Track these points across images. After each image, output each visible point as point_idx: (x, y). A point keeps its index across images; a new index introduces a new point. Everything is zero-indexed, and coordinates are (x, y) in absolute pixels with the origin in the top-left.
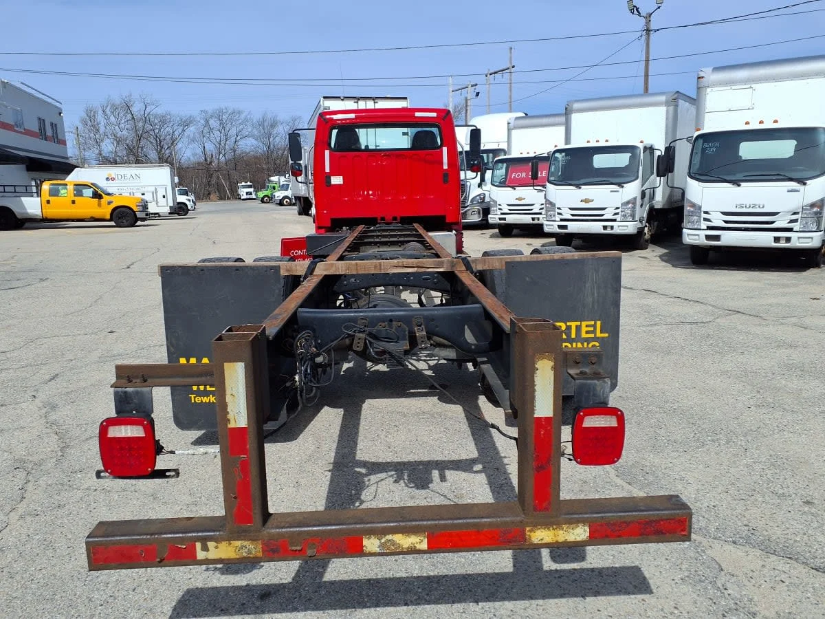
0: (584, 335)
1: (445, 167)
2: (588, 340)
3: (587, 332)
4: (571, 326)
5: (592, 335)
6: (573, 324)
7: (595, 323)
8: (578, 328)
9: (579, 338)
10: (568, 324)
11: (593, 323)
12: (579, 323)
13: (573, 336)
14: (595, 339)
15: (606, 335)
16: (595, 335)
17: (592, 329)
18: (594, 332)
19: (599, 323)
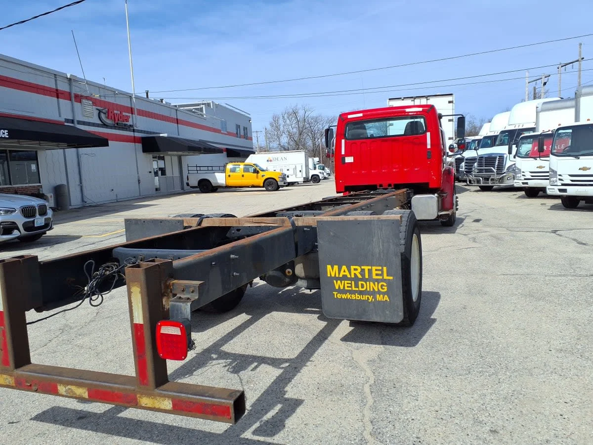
0: (375, 277)
1: (429, 147)
2: (378, 281)
3: (377, 275)
4: (364, 269)
5: (381, 277)
6: (366, 268)
7: (382, 268)
8: (370, 271)
9: (370, 279)
10: (363, 267)
11: (380, 268)
12: (370, 267)
13: (367, 276)
14: (383, 280)
15: (391, 278)
16: (383, 277)
17: (380, 272)
18: (382, 275)
19: (385, 268)
